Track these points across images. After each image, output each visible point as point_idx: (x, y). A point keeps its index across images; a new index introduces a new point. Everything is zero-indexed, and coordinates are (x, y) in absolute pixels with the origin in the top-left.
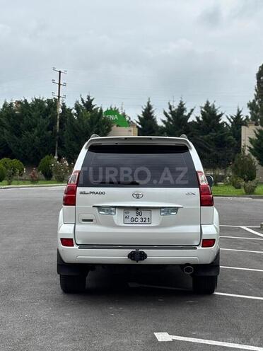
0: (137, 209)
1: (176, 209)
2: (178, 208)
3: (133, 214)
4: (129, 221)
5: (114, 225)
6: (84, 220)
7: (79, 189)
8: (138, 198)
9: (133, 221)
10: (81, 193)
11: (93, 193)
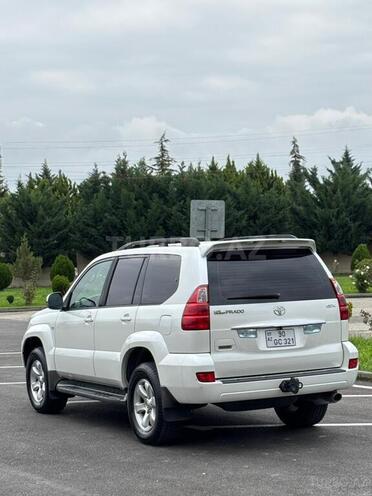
0: (280, 328)
1: (318, 326)
2: (321, 324)
3: (275, 335)
4: (271, 343)
5: (257, 351)
6: (221, 347)
7: (213, 309)
8: (280, 314)
9: (277, 343)
10: (216, 313)
11: (230, 312)
